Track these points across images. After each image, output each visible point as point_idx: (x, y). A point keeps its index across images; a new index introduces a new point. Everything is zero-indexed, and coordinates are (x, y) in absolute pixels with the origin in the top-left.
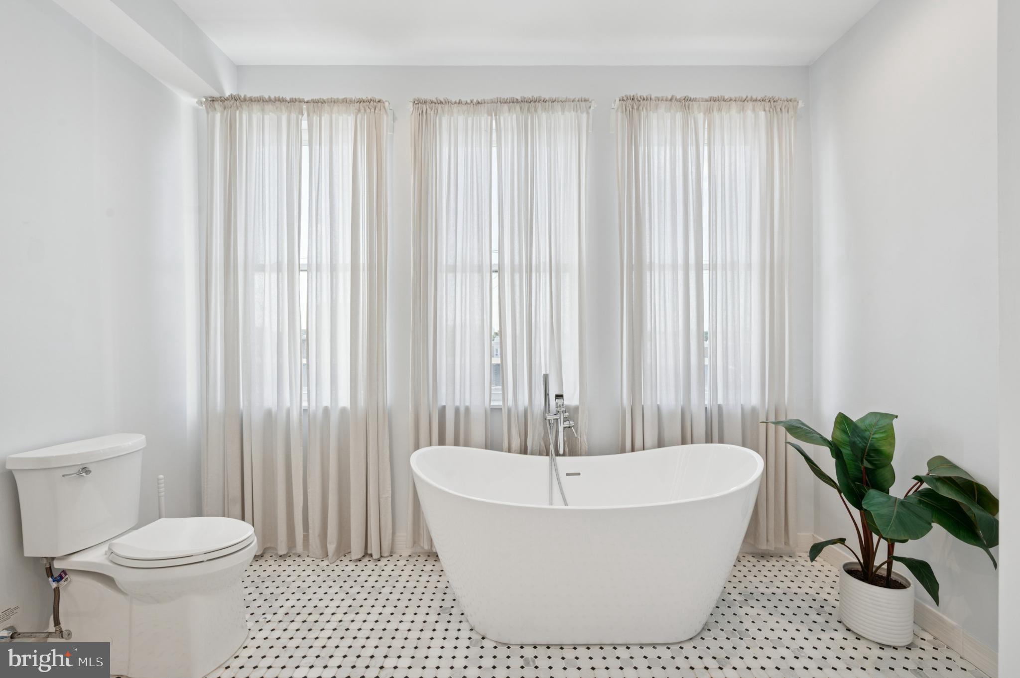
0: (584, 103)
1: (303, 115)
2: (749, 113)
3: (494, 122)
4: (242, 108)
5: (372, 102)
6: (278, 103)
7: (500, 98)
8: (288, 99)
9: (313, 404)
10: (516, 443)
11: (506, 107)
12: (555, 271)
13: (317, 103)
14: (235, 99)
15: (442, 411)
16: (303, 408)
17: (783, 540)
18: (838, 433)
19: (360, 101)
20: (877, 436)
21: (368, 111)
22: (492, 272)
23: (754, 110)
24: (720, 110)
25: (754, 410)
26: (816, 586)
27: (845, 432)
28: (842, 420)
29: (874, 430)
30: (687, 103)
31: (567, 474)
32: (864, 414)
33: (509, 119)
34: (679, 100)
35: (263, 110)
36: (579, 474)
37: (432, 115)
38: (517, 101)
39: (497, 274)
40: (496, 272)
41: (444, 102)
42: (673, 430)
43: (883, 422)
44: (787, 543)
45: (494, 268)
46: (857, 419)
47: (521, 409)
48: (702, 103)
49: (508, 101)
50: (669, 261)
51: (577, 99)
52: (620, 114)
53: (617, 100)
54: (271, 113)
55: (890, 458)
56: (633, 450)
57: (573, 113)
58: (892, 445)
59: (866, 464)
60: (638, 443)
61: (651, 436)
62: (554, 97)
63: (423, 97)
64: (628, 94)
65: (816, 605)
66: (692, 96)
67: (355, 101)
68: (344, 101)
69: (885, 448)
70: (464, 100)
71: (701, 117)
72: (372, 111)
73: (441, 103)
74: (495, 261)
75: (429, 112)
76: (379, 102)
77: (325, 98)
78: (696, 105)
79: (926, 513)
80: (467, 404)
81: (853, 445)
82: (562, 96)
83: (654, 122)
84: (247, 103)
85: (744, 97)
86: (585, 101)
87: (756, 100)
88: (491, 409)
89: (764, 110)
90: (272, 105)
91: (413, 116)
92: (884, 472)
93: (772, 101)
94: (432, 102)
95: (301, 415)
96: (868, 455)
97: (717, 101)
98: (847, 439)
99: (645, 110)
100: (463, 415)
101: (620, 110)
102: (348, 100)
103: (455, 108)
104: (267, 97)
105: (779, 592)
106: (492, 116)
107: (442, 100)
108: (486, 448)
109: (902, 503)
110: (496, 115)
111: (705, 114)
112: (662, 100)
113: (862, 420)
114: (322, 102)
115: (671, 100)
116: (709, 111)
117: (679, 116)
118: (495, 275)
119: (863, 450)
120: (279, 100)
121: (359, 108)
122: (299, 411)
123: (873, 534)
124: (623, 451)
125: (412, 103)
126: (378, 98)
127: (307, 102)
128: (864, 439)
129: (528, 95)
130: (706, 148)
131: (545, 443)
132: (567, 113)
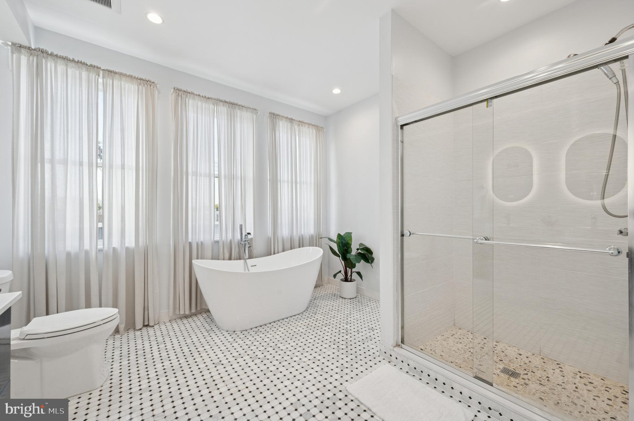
0: (255, 111)
1: (99, 76)
2: (311, 129)
3: (216, 108)
4: (48, 59)
5: (149, 82)
6: (80, 65)
7: (219, 99)
8: (89, 64)
9: (106, 246)
10: (227, 256)
11: (221, 103)
12: (243, 179)
13: (111, 73)
14: (42, 52)
15: (190, 244)
16: (98, 249)
17: (321, 280)
18: (338, 239)
19: (141, 79)
20: (348, 239)
21: (146, 86)
22: (215, 177)
23: (312, 128)
24: (302, 126)
25: (312, 236)
26: (332, 291)
27: (340, 239)
28: (339, 236)
29: (347, 237)
30: (292, 121)
31: (252, 266)
32: (344, 233)
33: (223, 109)
34: (289, 119)
35: (67, 65)
36: (256, 265)
37: (184, 97)
38: (227, 102)
39: (217, 179)
40: (217, 177)
41: (191, 93)
42: (288, 245)
43: (349, 235)
44: (322, 281)
45: (215, 176)
46: (343, 234)
47: (229, 240)
48: (297, 122)
49: (223, 101)
50: (286, 179)
51: (252, 108)
52: (269, 119)
53: (268, 113)
54: (73, 68)
55: (351, 245)
56: (274, 254)
57: (251, 114)
58: (351, 241)
59: (345, 248)
60: (276, 251)
61: (281, 248)
62: (243, 105)
63: (180, 87)
64: (272, 112)
65: (333, 295)
66: (294, 118)
67: (137, 78)
68: (131, 77)
69: (350, 242)
70: (201, 95)
71: (296, 126)
72: (148, 86)
73: (189, 93)
74: (216, 173)
75: (182, 95)
76: (153, 83)
77: (117, 71)
78: (295, 122)
79: (360, 257)
80: (202, 240)
81: (342, 243)
82: (247, 105)
83: (281, 124)
84: (54, 57)
85: (309, 123)
86: (256, 110)
87: (312, 125)
88: (215, 242)
89: (315, 129)
90: (75, 64)
91: (173, 96)
92: (349, 249)
93: (317, 126)
94: (185, 91)
95: (96, 253)
96: (346, 245)
97: (301, 123)
98: (340, 241)
99: (278, 120)
100: (201, 246)
101: (269, 117)
102: (133, 77)
103: (197, 97)
104: (71, 59)
105: (323, 295)
106: (214, 105)
107: (190, 92)
108: (212, 259)
109: (355, 255)
110: (216, 106)
111: (297, 126)
112: (284, 117)
113: (344, 235)
114: (115, 72)
115: (287, 118)
116: (299, 125)
117: (289, 124)
118: (217, 180)
119: (345, 244)
120: (81, 63)
121: (140, 83)
122: (95, 251)
123: (347, 268)
124: (270, 254)
125: (173, 89)
126: (152, 81)
127: (103, 70)
128: (345, 240)
129: (232, 101)
130: (298, 137)
131: (239, 254)
132: (248, 113)
